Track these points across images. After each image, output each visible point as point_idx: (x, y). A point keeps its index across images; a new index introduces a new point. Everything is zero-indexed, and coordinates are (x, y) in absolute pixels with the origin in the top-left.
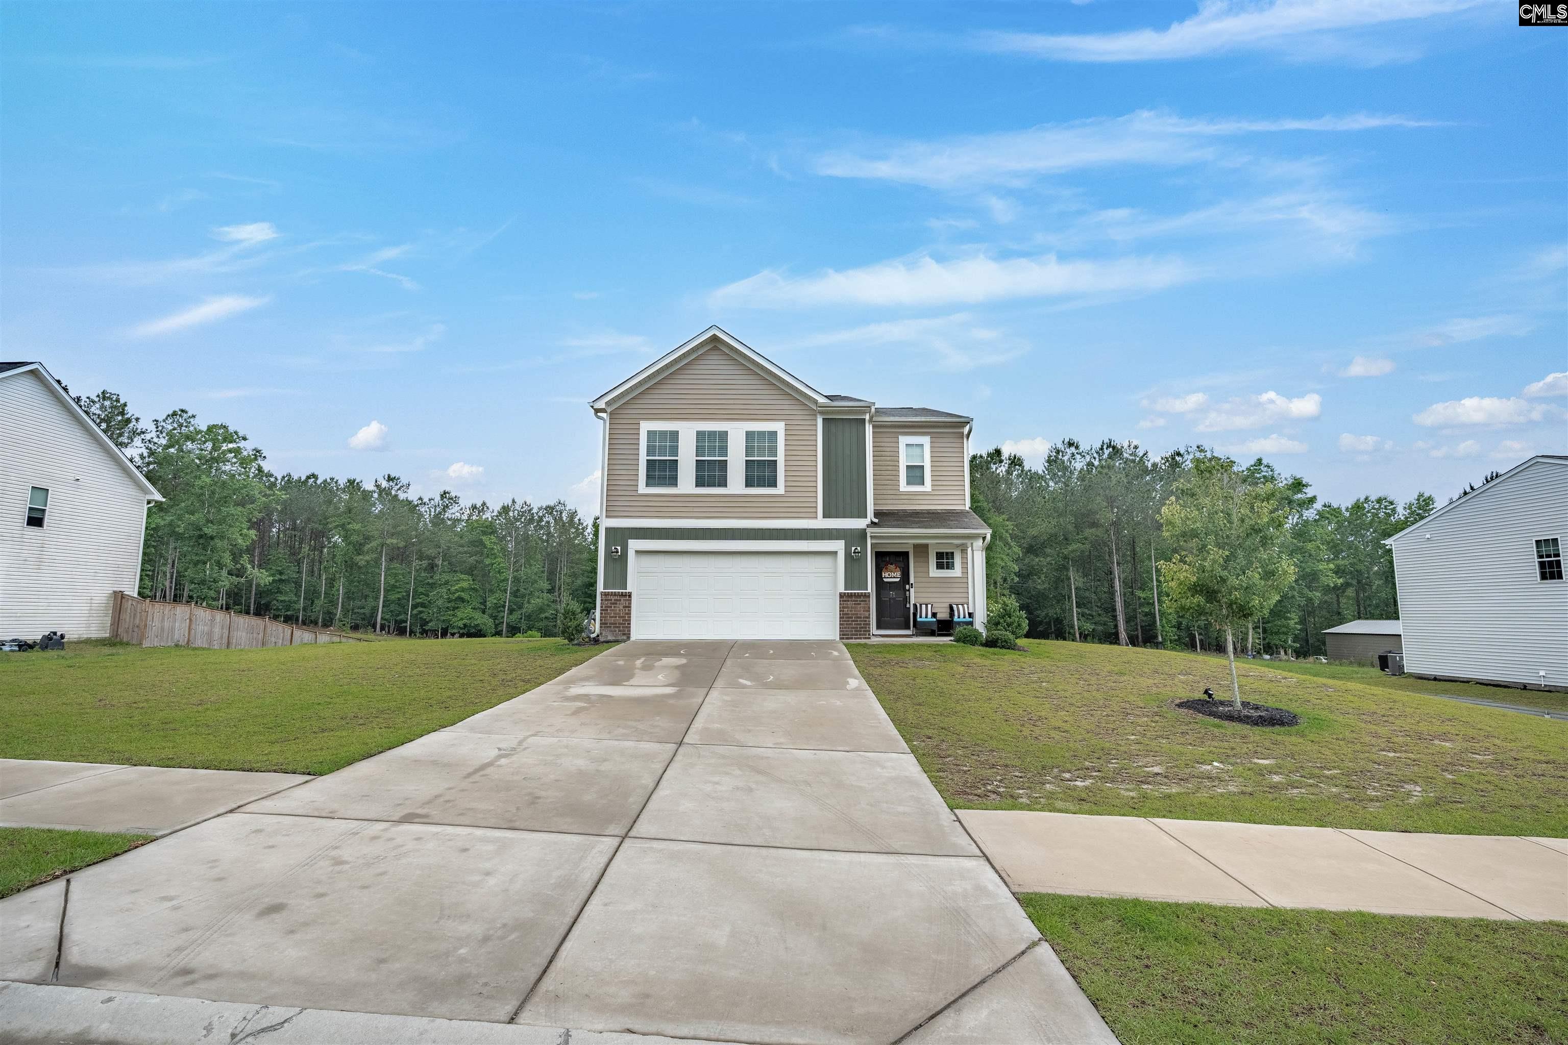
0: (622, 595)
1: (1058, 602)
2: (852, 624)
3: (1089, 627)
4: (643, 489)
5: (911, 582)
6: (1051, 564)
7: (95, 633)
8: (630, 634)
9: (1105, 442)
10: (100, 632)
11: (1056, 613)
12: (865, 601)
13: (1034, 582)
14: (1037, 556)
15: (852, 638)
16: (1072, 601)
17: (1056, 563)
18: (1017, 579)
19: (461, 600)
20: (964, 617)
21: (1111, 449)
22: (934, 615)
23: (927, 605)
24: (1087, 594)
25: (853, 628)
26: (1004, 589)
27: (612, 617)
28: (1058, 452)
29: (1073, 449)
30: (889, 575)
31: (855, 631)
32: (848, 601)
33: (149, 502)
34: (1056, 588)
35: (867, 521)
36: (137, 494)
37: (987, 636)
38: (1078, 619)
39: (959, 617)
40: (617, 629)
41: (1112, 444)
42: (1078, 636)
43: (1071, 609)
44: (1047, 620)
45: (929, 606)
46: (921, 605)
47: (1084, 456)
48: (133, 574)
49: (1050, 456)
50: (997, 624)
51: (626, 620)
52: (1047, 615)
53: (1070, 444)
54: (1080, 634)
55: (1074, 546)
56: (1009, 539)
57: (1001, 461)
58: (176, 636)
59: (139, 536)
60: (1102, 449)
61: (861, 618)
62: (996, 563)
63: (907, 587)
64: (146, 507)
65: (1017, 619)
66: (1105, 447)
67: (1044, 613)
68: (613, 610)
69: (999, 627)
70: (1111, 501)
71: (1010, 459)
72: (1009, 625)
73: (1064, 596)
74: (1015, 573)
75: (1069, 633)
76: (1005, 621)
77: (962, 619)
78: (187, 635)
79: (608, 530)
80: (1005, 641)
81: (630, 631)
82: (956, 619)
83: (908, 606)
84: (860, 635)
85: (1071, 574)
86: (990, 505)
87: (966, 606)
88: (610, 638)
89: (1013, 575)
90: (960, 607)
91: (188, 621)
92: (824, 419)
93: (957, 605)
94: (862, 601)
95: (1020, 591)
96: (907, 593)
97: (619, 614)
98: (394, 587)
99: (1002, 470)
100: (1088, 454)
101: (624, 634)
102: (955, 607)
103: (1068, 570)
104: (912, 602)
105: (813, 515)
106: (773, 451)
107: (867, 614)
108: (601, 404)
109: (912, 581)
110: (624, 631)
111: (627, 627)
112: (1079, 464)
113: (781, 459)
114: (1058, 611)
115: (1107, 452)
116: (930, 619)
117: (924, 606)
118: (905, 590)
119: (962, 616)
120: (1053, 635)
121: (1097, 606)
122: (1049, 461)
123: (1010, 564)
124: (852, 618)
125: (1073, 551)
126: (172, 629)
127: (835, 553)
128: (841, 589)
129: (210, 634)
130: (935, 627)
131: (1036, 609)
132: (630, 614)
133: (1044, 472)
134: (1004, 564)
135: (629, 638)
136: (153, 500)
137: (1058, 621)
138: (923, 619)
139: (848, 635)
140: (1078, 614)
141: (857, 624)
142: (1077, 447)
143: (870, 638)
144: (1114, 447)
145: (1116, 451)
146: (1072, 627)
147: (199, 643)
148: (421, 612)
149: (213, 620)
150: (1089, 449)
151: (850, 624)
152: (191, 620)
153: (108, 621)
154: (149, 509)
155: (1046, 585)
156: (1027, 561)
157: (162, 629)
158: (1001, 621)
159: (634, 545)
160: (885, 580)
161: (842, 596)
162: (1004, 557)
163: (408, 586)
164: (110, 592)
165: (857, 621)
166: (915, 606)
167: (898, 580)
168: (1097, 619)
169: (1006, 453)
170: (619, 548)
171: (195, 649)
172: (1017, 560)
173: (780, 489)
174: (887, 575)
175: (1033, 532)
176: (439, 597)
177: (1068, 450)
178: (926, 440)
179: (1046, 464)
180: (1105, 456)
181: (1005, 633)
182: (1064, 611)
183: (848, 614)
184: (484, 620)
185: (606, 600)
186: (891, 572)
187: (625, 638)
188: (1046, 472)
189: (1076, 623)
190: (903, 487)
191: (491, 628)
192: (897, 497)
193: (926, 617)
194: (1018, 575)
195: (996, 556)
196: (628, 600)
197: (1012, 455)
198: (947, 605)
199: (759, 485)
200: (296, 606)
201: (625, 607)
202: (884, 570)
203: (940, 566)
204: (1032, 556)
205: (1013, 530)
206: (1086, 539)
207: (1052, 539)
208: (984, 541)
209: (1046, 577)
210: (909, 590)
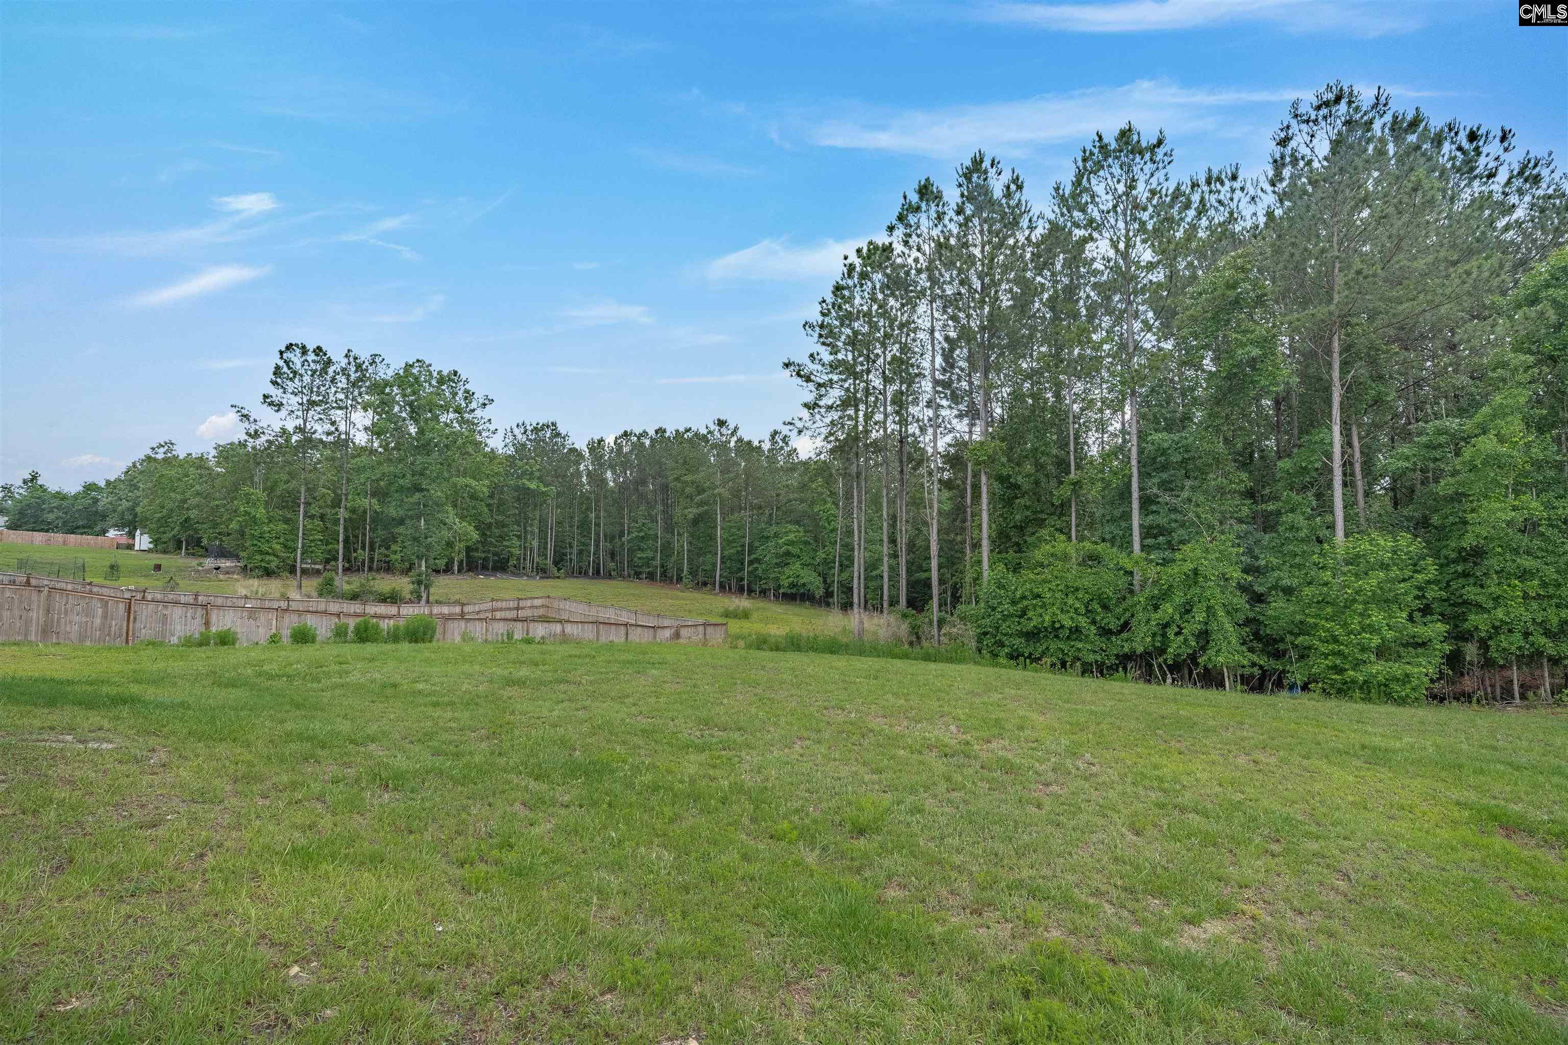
19: (788, 554)
98: (729, 542)
148: (756, 569)
163: (742, 540)
176: (769, 552)
184: (811, 580)
191: (818, 588)
200: (654, 563)
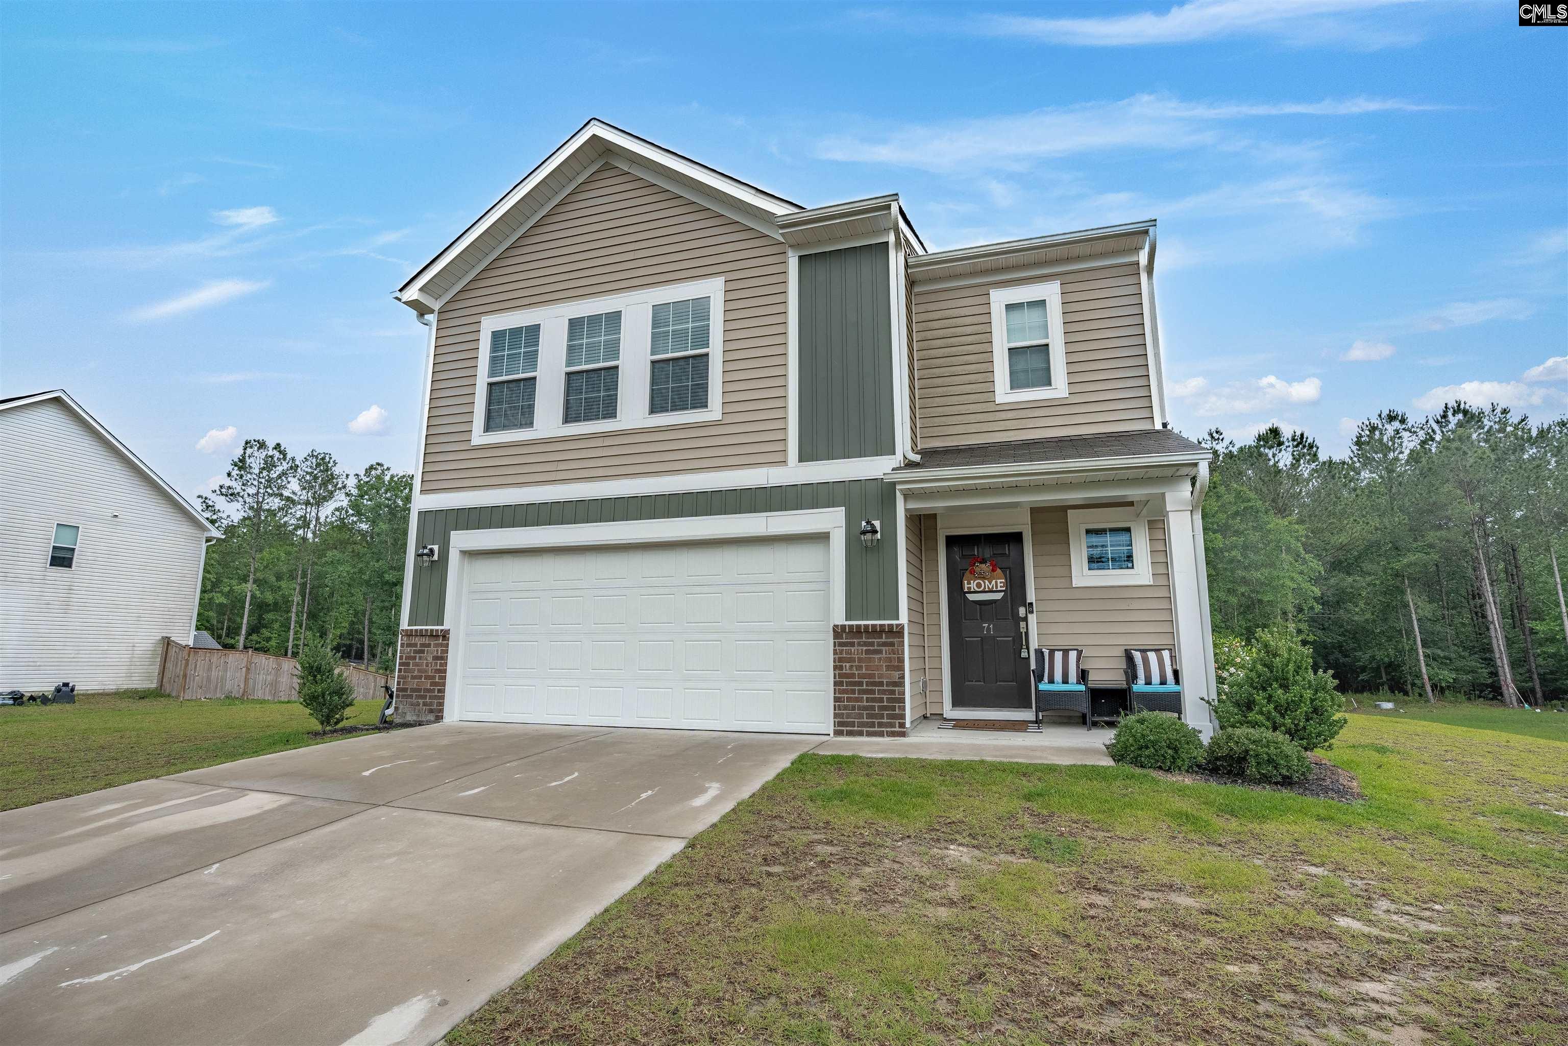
0: (432, 635)
1: (1390, 639)
2: (861, 700)
3: (1447, 676)
4: (479, 437)
5: (1028, 601)
6: (1375, 585)
7: (139, 683)
8: (442, 711)
9: (1449, 406)
10: (146, 682)
11: (1388, 656)
12: (892, 644)
13: (1348, 611)
14: (1349, 574)
15: (860, 734)
16: (1415, 637)
17: (1382, 583)
18: (1318, 608)
20: (1163, 682)
21: (1460, 416)
22: (1083, 675)
23: (1066, 652)
24: (1438, 628)
25: (865, 708)
26: (1300, 621)
27: (413, 677)
28: (1373, 429)
29: (1396, 424)
30: (979, 585)
31: (869, 716)
32: (852, 644)
33: (207, 541)
34: (1385, 620)
35: (896, 460)
36: (191, 531)
37: (1215, 742)
38: (1427, 665)
39: (1148, 682)
40: (421, 701)
41: (1462, 406)
42: (1428, 688)
43: (1414, 650)
44: (1374, 665)
45: (1073, 655)
46: (1052, 652)
47: (1415, 432)
48: (189, 618)
49: (1360, 437)
50: (1249, 705)
51: (435, 684)
52: (1373, 658)
53: (1391, 418)
54: (1434, 687)
55: (1411, 558)
56: (1301, 549)
57: (1280, 444)
58: (228, 686)
59: (196, 576)
60: (1445, 416)
61: (881, 684)
62: (1283, 586)
63: (1022, 611)
64: (204, 546)
65: (1308, 694)
66: (1450, 414)
67: (1367, 656)
68: (416, 665)
69: (1252, 716)
70: (1469, 489)
71: (1293, 440)
72: (1283, 709)
73: (1400, 631)
74: (1315, 598)
75: (1413, 685)
76: (1270, 699)
77: (1155, 687)
78: (242, 686)
79: (423, 515)
80: (1270, 761)
81: (442, 704)
82: (1140, 686)
83: (1024, 654)
84: (880, 725)
85: (1409, 597)
86: (1267, 504)
87: (1166, 654)
88: (410, 718)
89: (1312, 602)
90: (1152, 656)
91: (244, 669)
92: (801, 257)
93: (1143, 651)
94: (885, 644)
95: (1326, 625)
96: (1023, 624)
97: (426, 671)
99: (1284, 459)
100: (1422, 428)
101: (431, 711)
102: (1137, 656)
103: (1403, 592)
104: (1034, 644)
105: (778, 457)
106: (702, 337)
107: (896, 674)
108: (412, 293)
109: (1031, 597)
110: (431, 704)
111: (436, 697)
112: (1410, 443)
113: (716, 349)
114: (1392, 652)
115: (1453, 420)
116: (1074, 686)
117: (1058, 656)
118: (1017, 620)
119: (1156, 678)
120: (1386, 687)
121: (1455, 645)
122: (1359, 443)
123: (1306, 585)
124: (860, 684)
125: (1409, 565)
126: (223, 679)
127: (822, 538)
128: (839, 617)
129: (274, 685)
130: (1084, 707)
131: (1354, 650)
132: (445, 671)
133: (1351, 458)
134: (1296, 586)
135: (439, 718)
136: (214, 538)
137: (1391, 666)
138: (1058, 687)
139: (852, 724)
140: (1426, 656)
141: (874, 700)
142: (1403, 421)
143: (903, 734)
144: (1465, 412)
145: (1470, 417)
146: (1419, 675)
147: (259, 694)
149: (278, 669)
150: (1424, 422)
151: (857, 700)
152: (248, 669)
153: (156, 670)
154: (208, 548)
155: (1368, 616)
156: (1332, 581)
157: (209, 679)
158: (1260, 697)
159: (461, 540)
160: (971, 597)
161: (838, 632)
162: (1296, 576)
164: (158, 638)
165: (873, 692)
166: (1039, 653)
167: (999, 596)
168: (1459, 664)
169: (1287, 432)
170: (436, 548)
171: (254, 701)
172: (1316, 581)
173: (714, 411)
174: (973, 586)
175: (1343, 539)
177: (1387, 426)
178: (1051, 292)
179: (1355, 448)
180: (1452, 426)
181: (1269, 734)
182: (1401, 652)
183: (853, 675)
185: (409, 645)
186: (984, 578)
187: (431, 717)
188: (1355, 459)
189: (1424, 670)
190: (1003, 393)
192: (990, 417)
193: (1065, 681)
194: (1320, 600)
195: (1282, 574)
196: (441, 645)
197: (1298, 433)
198: (1120, 652)
199: (675, 408)
201: (436, 658)
202: (967, 574)
203: (1096, 561)
204: (1342, 575)
205: (1307, 537)
206: (1431, 546)
207: (1371, 549)
208: (1193, 485)
209: (1367, 604)
210: (1025, 619)
